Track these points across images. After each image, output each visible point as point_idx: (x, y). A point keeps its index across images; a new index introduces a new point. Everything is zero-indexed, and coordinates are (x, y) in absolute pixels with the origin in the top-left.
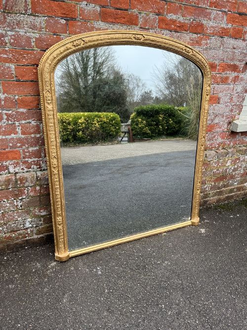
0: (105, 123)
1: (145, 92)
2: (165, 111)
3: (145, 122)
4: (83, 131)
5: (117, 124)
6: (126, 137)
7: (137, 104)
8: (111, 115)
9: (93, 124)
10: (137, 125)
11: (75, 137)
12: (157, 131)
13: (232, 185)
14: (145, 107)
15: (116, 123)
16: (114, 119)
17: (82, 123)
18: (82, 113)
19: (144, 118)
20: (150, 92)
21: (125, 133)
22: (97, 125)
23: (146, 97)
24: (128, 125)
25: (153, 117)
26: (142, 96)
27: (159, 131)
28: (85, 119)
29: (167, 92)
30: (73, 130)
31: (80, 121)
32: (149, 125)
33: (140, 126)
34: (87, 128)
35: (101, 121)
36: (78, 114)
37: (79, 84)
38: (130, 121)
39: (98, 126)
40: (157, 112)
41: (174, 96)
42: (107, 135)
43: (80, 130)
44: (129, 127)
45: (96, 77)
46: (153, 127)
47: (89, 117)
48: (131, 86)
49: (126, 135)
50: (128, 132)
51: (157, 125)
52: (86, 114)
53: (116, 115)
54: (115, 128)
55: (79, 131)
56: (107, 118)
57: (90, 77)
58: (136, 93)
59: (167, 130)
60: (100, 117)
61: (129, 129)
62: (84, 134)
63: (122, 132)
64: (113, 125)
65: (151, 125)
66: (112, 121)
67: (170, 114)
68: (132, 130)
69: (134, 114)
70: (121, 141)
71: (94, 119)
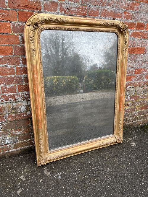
0: (69, 82)
1: (93, 65)
2: (105, 73)
3: (93, 80)
4: (56, 87)
6: (82, 90)
9: (62, 83)
10: (88, 82)
11: (51, 90)
12: (101, 86)
16: (74, 79)
17: (55, 82)
18: (55, 77)
19: (92, 78)
24: (83, 83)
26: (91, 67)
28: (57, 80)
29: (106, 63)
30: (50, 86)
32: (95, 82)
33: (90, 83)
34: (58, 85)
35: (67, 81)
36: (52, 77)
38: (84, 80)
39: (65, 84)
40: (100, 74)
42: (70, 89)
43: (54, 86)
46: (98, 84)
50: (83, 87)
52: (58, 77)
54: (75, 85)
56: (70, 79)
57: (60, 57)
58: (88, 65)
60: (66, 78)
61: (84, 85)
62: (56, 89)
63: (80, 87)
64: (74, 83)
65: (97, 82)
66: (73, 81)
68: (86, 86)
69: (86, 76)
70: (79, 92)
71: (62, 80)
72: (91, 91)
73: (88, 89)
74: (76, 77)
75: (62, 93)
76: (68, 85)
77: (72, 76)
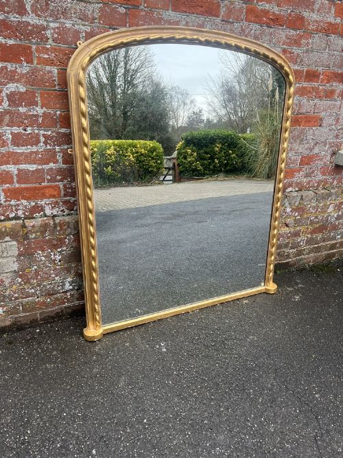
0: (142, 154)
1: (194, 113)
2: (223, 138)
3: (195, 154)
4: (112, 166)
5: (159, 157)
6: (170, 175)
7: (183, 129)
8: (150, 144)
9: (126, 156)
10: (185, 158)
11: (101, 174)
12: (211, 167)
13: (334, 238)
14: (195, 133)
15: (157, 156)
16: (153, 150)
17: (110, 155)
18: (111, 141)
19: (194, 148)
20: (200, 111)
21: (169, 169)
22: (131, 157)
23: (195, 119)
24: (173, 158)
25: (207, 147)
26: (189, 118)
27: (215, 166)
28: (115, 150)
29: (223, 112)
30: (99, 164)
31: (108, 152)
32: (200, 158)
33: (189, 160)
34: (117, 163)
35: (137, 153)
36: (105, 142)
37: (104, 100)
38: (176, 152)
39: (133, 159)
40: (213, 141)
41: (233, 118)
42: (144, 173)
43: (109, 164)
44: (175, 161)
45: (128, 90)
46: (206, 162)
47: (120, 146)
48: (175, 104)
49: (171, 172)
50: (174, 168)
51: (212, 158)
52: (116, 142)
53: (157, 144)
54: (156, 162)
55: (106, 165)
56: (145, 148)
57: (119, 90)
58: (182, 114)
59: (226, 165)
60: (135, 146)
61: (174, 164)
63: (165, 168)
64: (153, 158)
65: (204, 159)
66: (152, 153)
67: (230, 143)
68: (179, 165)
69: (181, 143)
70: (164, 180)
71: (127, 149)
72: (190, 179)
73: (184, 173)
74: (159, 145)
75: (126, 181)
76: (140, 161)
77: (148, 142)
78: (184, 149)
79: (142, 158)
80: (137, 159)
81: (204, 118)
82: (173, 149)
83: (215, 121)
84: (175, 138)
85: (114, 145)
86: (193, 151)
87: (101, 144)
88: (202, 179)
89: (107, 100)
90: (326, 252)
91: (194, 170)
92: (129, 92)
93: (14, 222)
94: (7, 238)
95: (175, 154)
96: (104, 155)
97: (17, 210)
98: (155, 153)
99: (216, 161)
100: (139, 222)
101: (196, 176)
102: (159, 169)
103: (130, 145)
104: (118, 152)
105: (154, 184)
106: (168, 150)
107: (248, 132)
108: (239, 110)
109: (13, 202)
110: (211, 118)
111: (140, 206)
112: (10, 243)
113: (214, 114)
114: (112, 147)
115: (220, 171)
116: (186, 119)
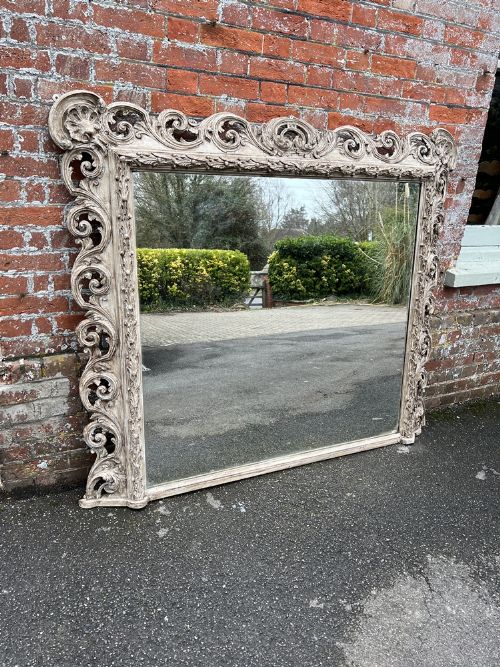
0: (219, 269)
1: (293, 211)
2: (333, 248)
3: (295, 269)
4: (179, 284)
5: (243, 272)
6: (259, 297)
7: (279, 233)
8: (231, 254)
9: (197, 271)
10: (280, 274)
11: (164, 294)
12: (318, 287)
13: (450, 377)
14: (295, 240)
15: (241, 271)
16: (236, 262)
17: (176, 269)
18: (176, 250)
19: (293, 261)
20: (302, 209)
21: (258, 289)
22: (205, 272)
23: (295, 219)
24: (264, 274)
25: (310, 259)
26: (287, 218)
27: (322, 287)
28: (183, 262)
29: (334, 210)
30: (160, 280)
31: (173, 264)
32: (301, 274)
33: (286, 276)
34: (186, 278)
35: (212, 266)
36: (168, 251)
37: (167, 193)
38: (268, 266)
39: (207, 275)
40: (318, 251)
41: (348, 218)
42: (222, 293)
43: (175, 280)
44: (266, 278)
45: (200, 181)
46: (310, 280)
47: (190, 258)
48: (266, 200)
49: (260, 294)
50: (264, 288)
51: (318, 275)
52: (184, 251)
53: (242, 254)
54: (240, 279)
55: (170, 283)
56: (224, 260)
58: (276, 212)
59: (338, 285)
60: (210, 258)
61: (265, 282)
62: (180, 289)
63: (253, 288)
64: (235, 274)
65: (307, 276)
66: (234, 266)
67: (343, 254)
68: (271, 284)
69: (274, 254)
70: (250, 304)
71: (198, 261)
72: (287, 303)
73: (279, 295)
74: (243, 257)
75: (197, 304)
76: (217, 278)
77: (229, 253)
78: (278, 262)
79: (220, 274)
80: (213, 274)
81: (308, 217)
82: (263, 261)
83: (324, 223)
84: (267, 245)
85: (181, 255)
86: (290, 265)
87: (164, 255)
88: (304, 303)
89: (172, 192)
90: (442, 395)
91: (293, 291)
92: (202, 182)
93: (66, 356)
94: (59, 375)
95: (266, 269)
96: (167, 268)
97: (70, 341)
98: (237, 268)
99: (324, 279)
100: (216, 361)
101: (296, 298)
102: (243, 289)
103: (203, 256)
104: (187, 264)
105: (237, 309)
106: (257, 261)
107: (370, 239)
108: (357, 208)
109: (66, 333)
110: (317, 217)
111: (217, 339)
112: (61, 380)
113: (322, 213)
114: (179, 258)
115: (330, 293)
116: (282, 220)
